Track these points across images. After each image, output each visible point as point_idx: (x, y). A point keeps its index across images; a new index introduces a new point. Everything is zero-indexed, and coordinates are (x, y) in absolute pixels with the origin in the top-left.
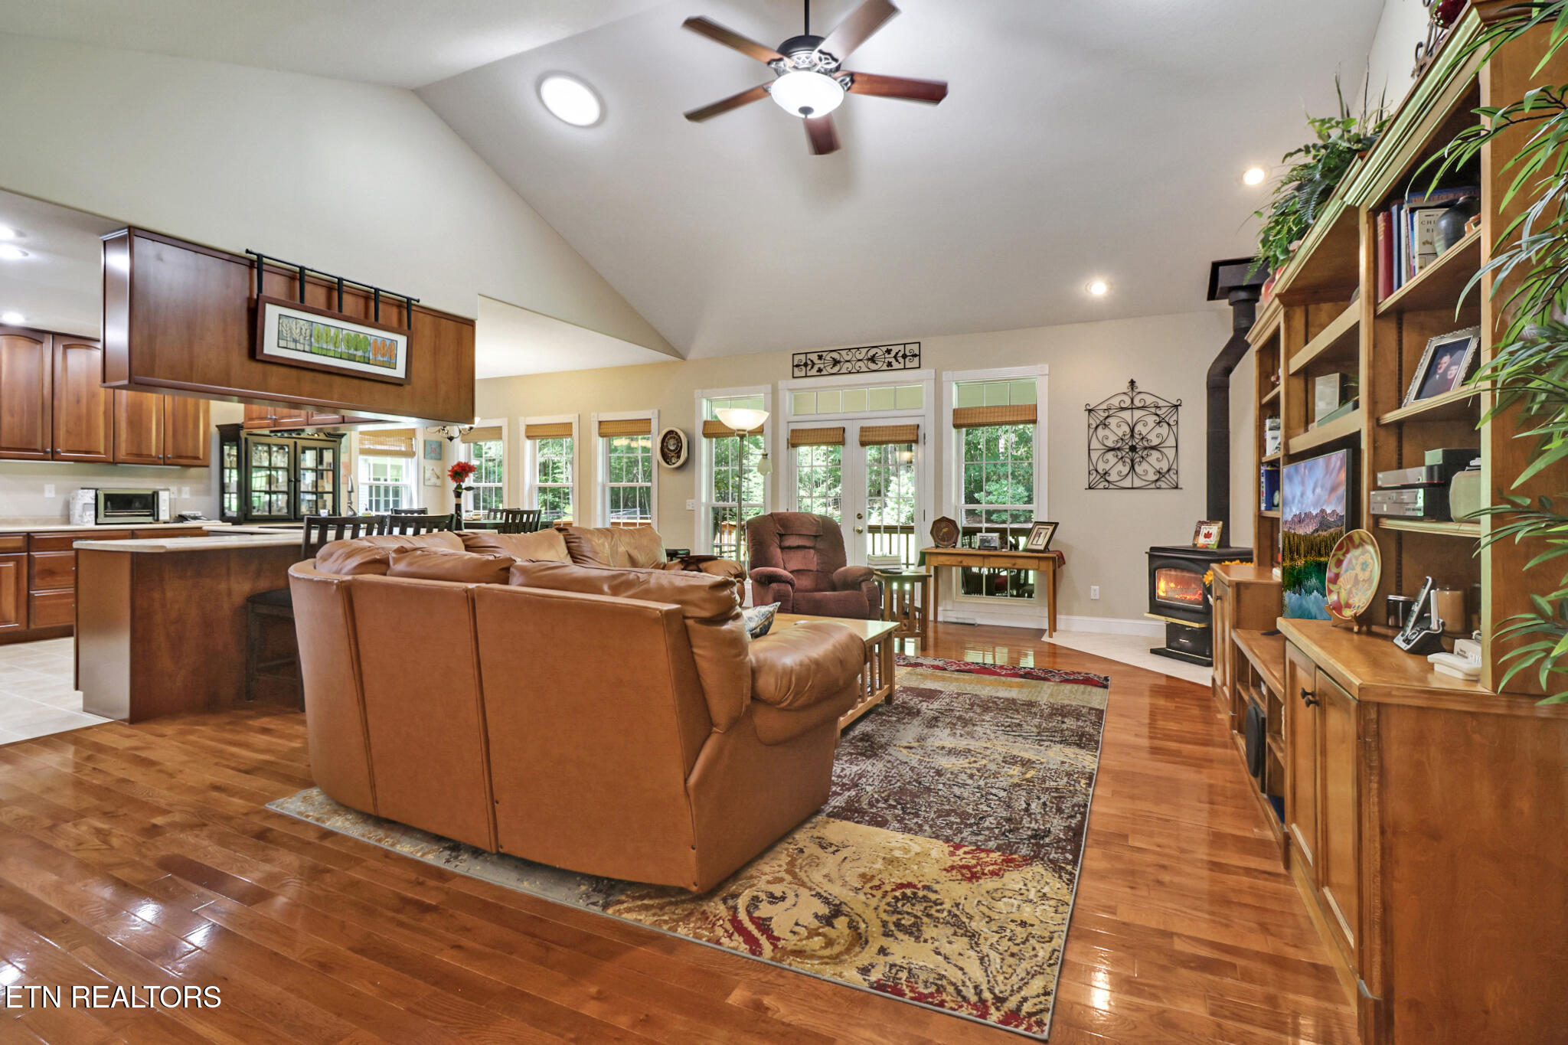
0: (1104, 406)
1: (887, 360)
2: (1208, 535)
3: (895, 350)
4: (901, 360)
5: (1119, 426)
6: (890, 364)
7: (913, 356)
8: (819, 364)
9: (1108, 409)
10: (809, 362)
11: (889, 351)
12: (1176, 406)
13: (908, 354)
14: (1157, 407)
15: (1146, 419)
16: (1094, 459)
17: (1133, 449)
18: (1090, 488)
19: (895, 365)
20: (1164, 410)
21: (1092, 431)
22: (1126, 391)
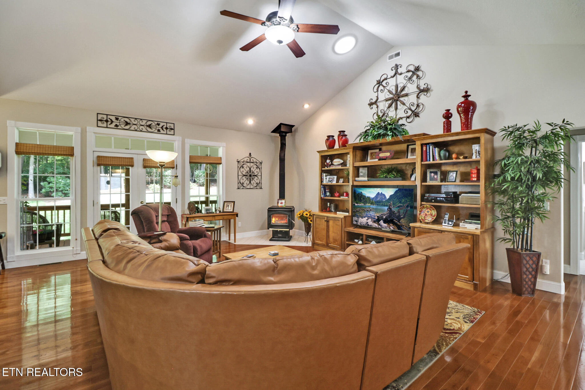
0: (242, 161)
1: (157, 128)
2: (282, 203)
3: (162, 124)
4: (164, 129)
5: (247, 168)
6: (159, 130)
7: (171, 129)
8: (116, 122)
9: (243, 162)
10: (109, 120)
11: (158, 124)
12: (261, 163)
13: (168, 128)
14: (257, 163)
15: (254, 166)
16: (240, 179)
17: (250, 176)
18: (238, 189)
19: (162, 131)
20: (258, 164)
21: (239, 169)
22: (248, 156)
